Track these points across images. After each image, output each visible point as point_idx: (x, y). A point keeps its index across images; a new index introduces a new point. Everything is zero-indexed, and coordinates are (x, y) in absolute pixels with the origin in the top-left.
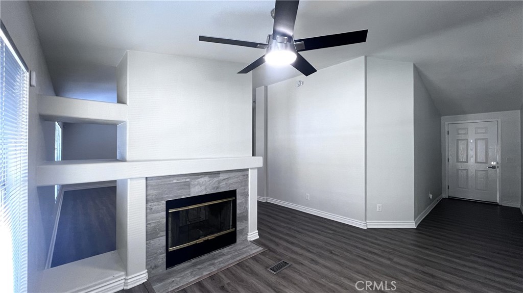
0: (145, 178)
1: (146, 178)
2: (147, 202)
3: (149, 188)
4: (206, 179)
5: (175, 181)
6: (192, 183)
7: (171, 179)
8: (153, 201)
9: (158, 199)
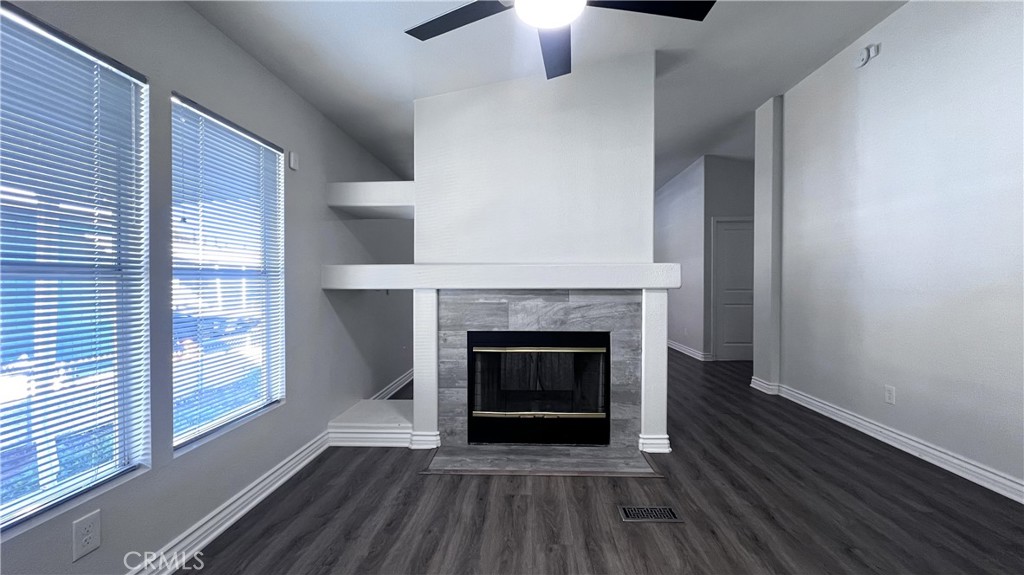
0: (435, 291)
1: (438, 291)
2: (439, 328)
3: (442, 306)
4: (539, 302)
5: (481, 301)
6: (512, 307)
7: (476, 296)
8: (448, 327)
9: (456, 326)
